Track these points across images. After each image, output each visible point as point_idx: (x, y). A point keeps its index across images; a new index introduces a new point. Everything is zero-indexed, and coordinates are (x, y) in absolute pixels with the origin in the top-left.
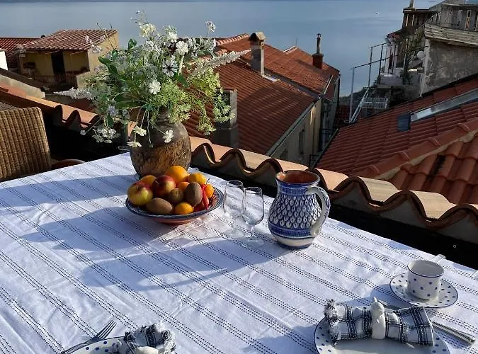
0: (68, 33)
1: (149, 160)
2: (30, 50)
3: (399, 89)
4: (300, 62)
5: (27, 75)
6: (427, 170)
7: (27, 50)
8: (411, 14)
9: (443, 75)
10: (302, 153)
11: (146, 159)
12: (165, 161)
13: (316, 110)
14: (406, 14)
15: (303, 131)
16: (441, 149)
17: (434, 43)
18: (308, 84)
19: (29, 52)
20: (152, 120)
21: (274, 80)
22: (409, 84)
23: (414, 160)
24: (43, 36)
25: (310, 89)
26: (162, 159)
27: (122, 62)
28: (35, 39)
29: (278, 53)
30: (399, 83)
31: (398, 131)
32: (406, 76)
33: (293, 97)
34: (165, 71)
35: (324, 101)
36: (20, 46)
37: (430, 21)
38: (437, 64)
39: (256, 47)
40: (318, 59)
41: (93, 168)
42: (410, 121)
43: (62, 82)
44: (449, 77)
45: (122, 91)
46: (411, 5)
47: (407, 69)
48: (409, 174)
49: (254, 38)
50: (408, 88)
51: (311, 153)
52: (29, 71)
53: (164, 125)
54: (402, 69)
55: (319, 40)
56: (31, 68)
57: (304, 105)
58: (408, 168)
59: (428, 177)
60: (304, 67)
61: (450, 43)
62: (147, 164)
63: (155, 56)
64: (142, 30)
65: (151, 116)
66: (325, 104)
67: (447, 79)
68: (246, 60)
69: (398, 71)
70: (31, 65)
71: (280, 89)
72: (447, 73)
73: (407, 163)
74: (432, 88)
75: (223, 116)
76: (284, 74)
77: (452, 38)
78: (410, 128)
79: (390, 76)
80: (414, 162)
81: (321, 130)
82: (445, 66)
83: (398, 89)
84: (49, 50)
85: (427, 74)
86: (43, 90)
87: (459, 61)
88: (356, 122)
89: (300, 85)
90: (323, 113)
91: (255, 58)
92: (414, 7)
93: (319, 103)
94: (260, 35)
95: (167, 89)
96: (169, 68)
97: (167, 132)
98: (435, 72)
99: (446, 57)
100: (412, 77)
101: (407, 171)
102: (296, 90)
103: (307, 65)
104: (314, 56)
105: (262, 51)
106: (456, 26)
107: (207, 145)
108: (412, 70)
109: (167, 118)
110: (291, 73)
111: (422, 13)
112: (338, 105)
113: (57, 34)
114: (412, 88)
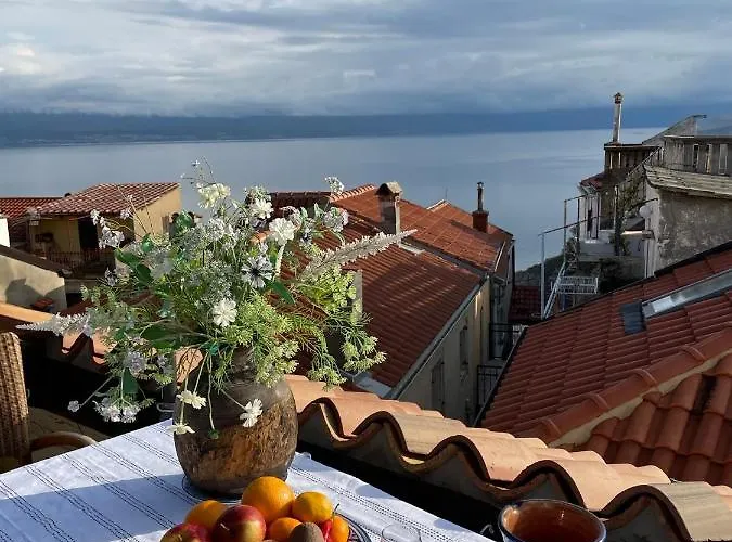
0: (106, 190)
1: (212, 453)
2: (47, 214)
3: (613, 263)
4: (454, 223)
5: (39, 252)
6: (688, 401)
7: (42, 216)
8: (615, 152)
9: (686, 242)
10: (465, 363)
11: (204, 452)
12: (244, 454)
13: (483, 294)
14: (608, 151)
15: (466, 328)
16: (707, 366)
17: (666, 193)
18: (469, 256)
19: (46, 218)
20: (219, 375)
21: (417, 252)
22: (625, 254)
23: (664, 384)
24: (69, 194)
25: (472, 265)
26: (237, 450)
27: (160, 259)
28: (55, 199)
29: (419, 211)
30: (609, 253)
31: (626, 334)
32: (618, 242)
33: (447, 276)
34: (247, 278)
35: (494, 281)
36: (32, 210)
37: (648, 161)
38: (674, 225)
39: (388, 204)
40: (480, 218)
41: (102, 458)
42: (643, 316)
43: (93, 261)
44: (695, 244)
45: (157, 318)
46: (615, 139)
47: (619, 231)
48: (658, 409)
49: (384, 191)
50: (625, 261)
51: (478, 363)
52: (44, 246)
53: (243, 379)
54: (613, 231)
55: (480, 191)
56: (47, 242)
57: (466, 288)
58: (656, 399)
59: (691, 413)
60: (461, 232)
61: (690, 194)
62: (206, 463)
63: (228, 246)
64: (203, 197)
65: (215, 367)
66: (496, 286)
67: (692, 248)
68: (373, 222)
69: (606, 235)
70: (47, 237)
71: (427, 266)
72: (691, 239)
73: (653, 390)
74: (670, 262)
75: (362, 357)
76: (431, 243)
77: (694, 186)
78: (644, 328)
79: (594, 242)
80: (665, 387)
81: (491, 325)
82: (686, 229)
83: (610, 263)
84: (76, 214)
85: (660, 240)
86: (61, 275)
87: (710, 219)
88: (551, 318)
89: (457, 258)
90: (493, 299)
91: (386, 219)
92: (619, 141)
93: (486, 286)
94: (393, 186)
95: (250, 313)
96: (255, 272)
97: (248, 406)
98: (672, 237)
99: (687, 215)
100: (629, 243)
101: (653, 403)
102: (452, 267)
103: (465, 228)
104: (474, 214)
105: (397, 210)
106: (692, 168)
107: (326, 401)
108: (627, 233)
109: (248, 363)
110: (442, 240)
111: (631, 150)
112: (514, 285)
113: (90, 190)
114: (632, 261)
